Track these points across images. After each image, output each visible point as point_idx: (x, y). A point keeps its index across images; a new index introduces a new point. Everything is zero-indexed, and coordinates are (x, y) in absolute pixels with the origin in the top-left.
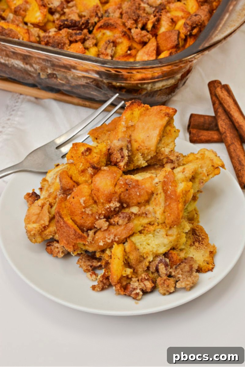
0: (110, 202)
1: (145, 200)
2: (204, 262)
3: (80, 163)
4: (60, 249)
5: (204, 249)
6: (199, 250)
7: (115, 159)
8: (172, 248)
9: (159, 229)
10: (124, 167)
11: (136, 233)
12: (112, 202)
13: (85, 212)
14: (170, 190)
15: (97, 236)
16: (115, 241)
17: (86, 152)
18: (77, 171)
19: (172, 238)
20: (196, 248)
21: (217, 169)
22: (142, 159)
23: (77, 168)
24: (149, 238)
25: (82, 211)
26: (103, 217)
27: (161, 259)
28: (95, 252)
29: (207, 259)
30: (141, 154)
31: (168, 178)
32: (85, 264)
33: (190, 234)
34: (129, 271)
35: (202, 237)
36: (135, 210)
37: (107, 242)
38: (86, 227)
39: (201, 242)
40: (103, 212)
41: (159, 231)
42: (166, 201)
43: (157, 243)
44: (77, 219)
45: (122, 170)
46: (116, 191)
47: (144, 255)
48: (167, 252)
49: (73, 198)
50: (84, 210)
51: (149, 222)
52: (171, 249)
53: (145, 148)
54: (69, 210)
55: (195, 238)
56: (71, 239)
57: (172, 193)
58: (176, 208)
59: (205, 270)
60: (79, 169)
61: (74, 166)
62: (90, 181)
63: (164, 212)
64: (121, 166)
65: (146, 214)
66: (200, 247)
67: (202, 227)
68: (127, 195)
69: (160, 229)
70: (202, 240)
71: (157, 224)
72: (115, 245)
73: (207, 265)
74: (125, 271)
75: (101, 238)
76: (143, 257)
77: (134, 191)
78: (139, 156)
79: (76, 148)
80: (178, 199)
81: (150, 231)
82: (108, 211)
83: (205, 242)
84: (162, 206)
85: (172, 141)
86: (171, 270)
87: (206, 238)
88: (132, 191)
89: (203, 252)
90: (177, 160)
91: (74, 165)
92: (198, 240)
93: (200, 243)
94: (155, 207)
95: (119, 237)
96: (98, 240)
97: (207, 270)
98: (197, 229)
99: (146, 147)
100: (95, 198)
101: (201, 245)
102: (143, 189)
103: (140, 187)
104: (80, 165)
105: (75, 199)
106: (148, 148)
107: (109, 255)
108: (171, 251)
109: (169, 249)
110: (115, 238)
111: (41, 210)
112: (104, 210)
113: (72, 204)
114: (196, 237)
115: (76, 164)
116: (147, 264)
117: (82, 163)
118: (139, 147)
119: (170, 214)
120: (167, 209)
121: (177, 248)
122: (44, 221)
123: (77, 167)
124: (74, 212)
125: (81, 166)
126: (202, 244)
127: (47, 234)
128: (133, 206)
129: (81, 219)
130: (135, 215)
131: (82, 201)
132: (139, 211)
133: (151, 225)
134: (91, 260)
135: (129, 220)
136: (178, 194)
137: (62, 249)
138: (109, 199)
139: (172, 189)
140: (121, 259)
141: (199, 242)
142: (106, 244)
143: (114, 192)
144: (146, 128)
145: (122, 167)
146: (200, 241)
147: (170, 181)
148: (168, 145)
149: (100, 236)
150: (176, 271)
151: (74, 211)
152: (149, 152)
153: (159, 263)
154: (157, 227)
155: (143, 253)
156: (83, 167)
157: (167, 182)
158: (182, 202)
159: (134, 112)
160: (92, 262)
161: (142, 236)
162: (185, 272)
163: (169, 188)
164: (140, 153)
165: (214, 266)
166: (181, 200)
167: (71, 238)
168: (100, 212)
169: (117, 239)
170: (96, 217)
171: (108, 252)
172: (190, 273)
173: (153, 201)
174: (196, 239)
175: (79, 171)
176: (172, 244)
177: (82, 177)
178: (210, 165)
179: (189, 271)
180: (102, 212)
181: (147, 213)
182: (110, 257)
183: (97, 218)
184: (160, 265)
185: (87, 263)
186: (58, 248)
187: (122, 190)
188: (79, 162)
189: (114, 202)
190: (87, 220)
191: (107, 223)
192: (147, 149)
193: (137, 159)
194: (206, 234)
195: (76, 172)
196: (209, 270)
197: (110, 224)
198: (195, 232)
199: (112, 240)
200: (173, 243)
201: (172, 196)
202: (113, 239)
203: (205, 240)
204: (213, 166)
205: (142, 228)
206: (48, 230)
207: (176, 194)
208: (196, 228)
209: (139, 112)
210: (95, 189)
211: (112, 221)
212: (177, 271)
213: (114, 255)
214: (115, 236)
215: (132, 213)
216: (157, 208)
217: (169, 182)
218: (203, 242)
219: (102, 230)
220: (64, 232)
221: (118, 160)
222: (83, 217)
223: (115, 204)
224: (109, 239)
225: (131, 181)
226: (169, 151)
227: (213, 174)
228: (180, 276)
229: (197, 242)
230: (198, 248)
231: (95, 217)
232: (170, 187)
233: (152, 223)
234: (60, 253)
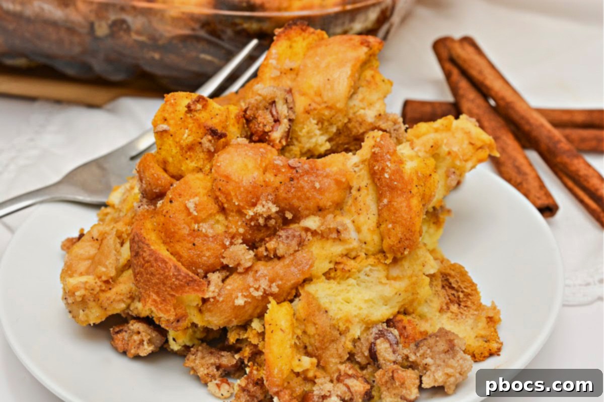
0: (254, 205)
1: (333, 202)
2: (478, 341)
3: (183, 129)
4: (144, 334)
5: (472, 317)
6: (462, 320)
7: (261, 125)
8: (402, 310)
9: (370, 267)
10: (280, 142)
11: (318, 278)
12: (260, 202)
13: (198, 230)
14: (388, 170)
15: (230, 285)
16: (272, 294)
17: (196, 103)
18: (178, 148)
19: (400, 285)
20: (452, 317)
21: (480, 150)
22: (318, 132)
23: (177, 143)
24: (349, 288)
25: (192, 228)
26: (240, 241)
27: (381, 329)
28: (224, 331)
29: (483, 333)
30: (315, 122)
31: (381, 147)
32: (203, 361)
33: (436, 286)
34: (307, 362)
35: (465, 290)
36: (312, 222)
37: (254, 298)
38: (203, 265)
39: (462, 304)
40: (241, 230)
41: (371, 270)
42: (379, 197)
43: (367, 298)
44: (183, 248)
45: (277, 148)
46: (267, 180)
47: (341, 324)
48: (391, 317)
49: (171, 202)
50: (196, 226)
51: (345, 253)
52: (399, 313)
53: (323, 106)
54: (162, 232)
55: (448, 296)
56: (169, 289)
57: (393, 177)
58: (406, 207)
59: (482, 353)
60: (182, 141)
61: (171, 139)
62: (208, 167)
63: (379, 225)
64: (273, 141)
65: (338, 232)
66: (462, 313)
67: (463, 268)
68: (293, 190)
69: (372, 265)
70: (465, 299)
71: (363, 255)
72: (272, 305)
73: (486, 345)
74: (299, 360)
75: (237, 287)
76: (338, 330)
77: (307, 182)
78: (311, 124)
79: (172, 101)
80: (409, 188)
81: (349, 271)
82: (251, 226)
83: (473, 303)
84: (373, 213)
85: (379, 99)
86: (406, 352)
87: (473, 292)
88: (304, 181)
89: (470, 321)
90: (395, 130)
91: (170, 136)
92: (456, 299)
93: (461, 306)
94: (356, 216)
95: (280, 283)
96: (231, 294)
97: (487, 354)
98: (453, 273)
99: (325, 102)
100: (222, 198)
101: (465, 311)
102: (327, 176)
103: (320, 172)
104: (184, 135)
105: (175, 204)
106: (329, 105)
107: (260, 331)
108: (401, 317)
109: (396, 310)
110: (270, 287)
111: (99, 249)
112: (241, 225)
113: (168, 216)
114: (450, 294)
115: (175, 133)
116: (350, 345)
117: (187, 129)
118: (310, 105)
119: (393, 223)
120: (385, 214)
121: (413, 313)
122: (106, 267)
123: (177, 140)
124: (175, 232)
125: (186, 136)
126: (465, 306)
127: (114, 297)
128: (307, 216)
129: (190, 249)
130: (314, 233)
131: (191, 205)
132: (322, 224)
133: (350, 258)
134: (217, 352)
135: (301, 244)
136: (406, 178)
137: (149, 335)
138: (253, 198)
139: (393, 168)
140: (287, 331)
141: (459, 305)
142: (250, 303)
143: (263, 184)
144: (323, 65)
145: (277, 142)
146: (460, 301)
147: (388, 152)
148: (371, 104)
149: (236, 285)
150: (419, 351)
151: (173, 230)
152: (333, 116)
153: (376, 339)
154: (365, 263)
155: (338, 320)
156: (191, 139)
157: (379, 154)
158: (418, 195)
159: (294, 45)
160: (219, 356)
161: (333, 284)
162: (439, 353)
163: (387, 166)
164: (314, 119)
165: (502, 344)
166: (415, 190)
167: (169, 287)
168: (233, 230)
169: (275, 289)
170: (225, 242)
171: (256, 325)
172: (449, 354)
173: (351, 206)
174: (452, 297)
175: (182, 148)
176: (400, 299)
177: (188, 162)
178: (466, 142)
179: (448, 351)
180: (237, 230)
181: (340, 228)
182: (262, 335)
183: (228, 243)
184: (378, 341)
185: (207, 358)
186: (139, 333)
187: (280, 178)
188: (181, 129)
189: (264, 202)
190: (205, 248)
191: (252, 254)
192: (327, 107)
193: (308, 133)
194: (473, 285)
195: (174, 151)
196: (491, 355)
197: (258, 258)
198: (447, 280)
199: (265, 291)
200: (404, 295)
201: (395, 183)
202: (267, 288)
203: (470, 297)
204: (471, 144)
205: (332, 266)
206: (114, 290)
207: (402, 177)
208: (448, 271)
209: (304, 44)
210: (219, 178)
211: (262, 250)
212: (421, 352)
213: (270, 324)
214: (272, 281)
215: (307, 230)
216: (362, 219)
217: (384, 154)
218: (469, 303)
219: (240, 270)
220: (152, 274)
221: (267, 129)
222: (196, 242)
223: (266, 207)
224: (257, 289)
225: (300, 163)
226: (376, 116)
227: (474, 159)
228: (429, 361)
229: (454, 305)
230: (459, 316)
231: (222, 241)
232: (388, 164)
233: (353, 254)
234: (145, 343)
